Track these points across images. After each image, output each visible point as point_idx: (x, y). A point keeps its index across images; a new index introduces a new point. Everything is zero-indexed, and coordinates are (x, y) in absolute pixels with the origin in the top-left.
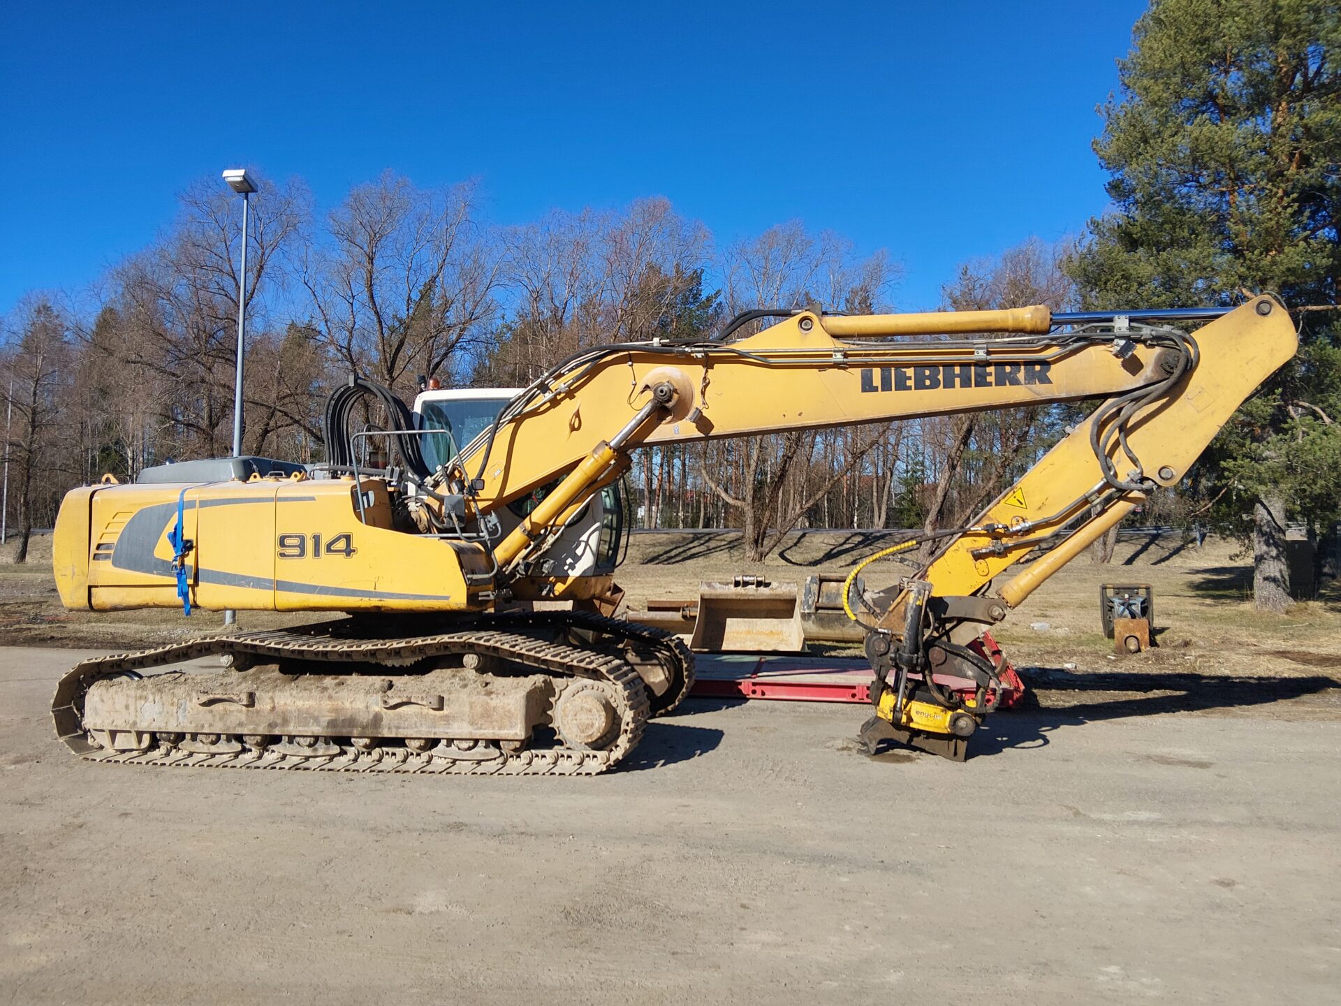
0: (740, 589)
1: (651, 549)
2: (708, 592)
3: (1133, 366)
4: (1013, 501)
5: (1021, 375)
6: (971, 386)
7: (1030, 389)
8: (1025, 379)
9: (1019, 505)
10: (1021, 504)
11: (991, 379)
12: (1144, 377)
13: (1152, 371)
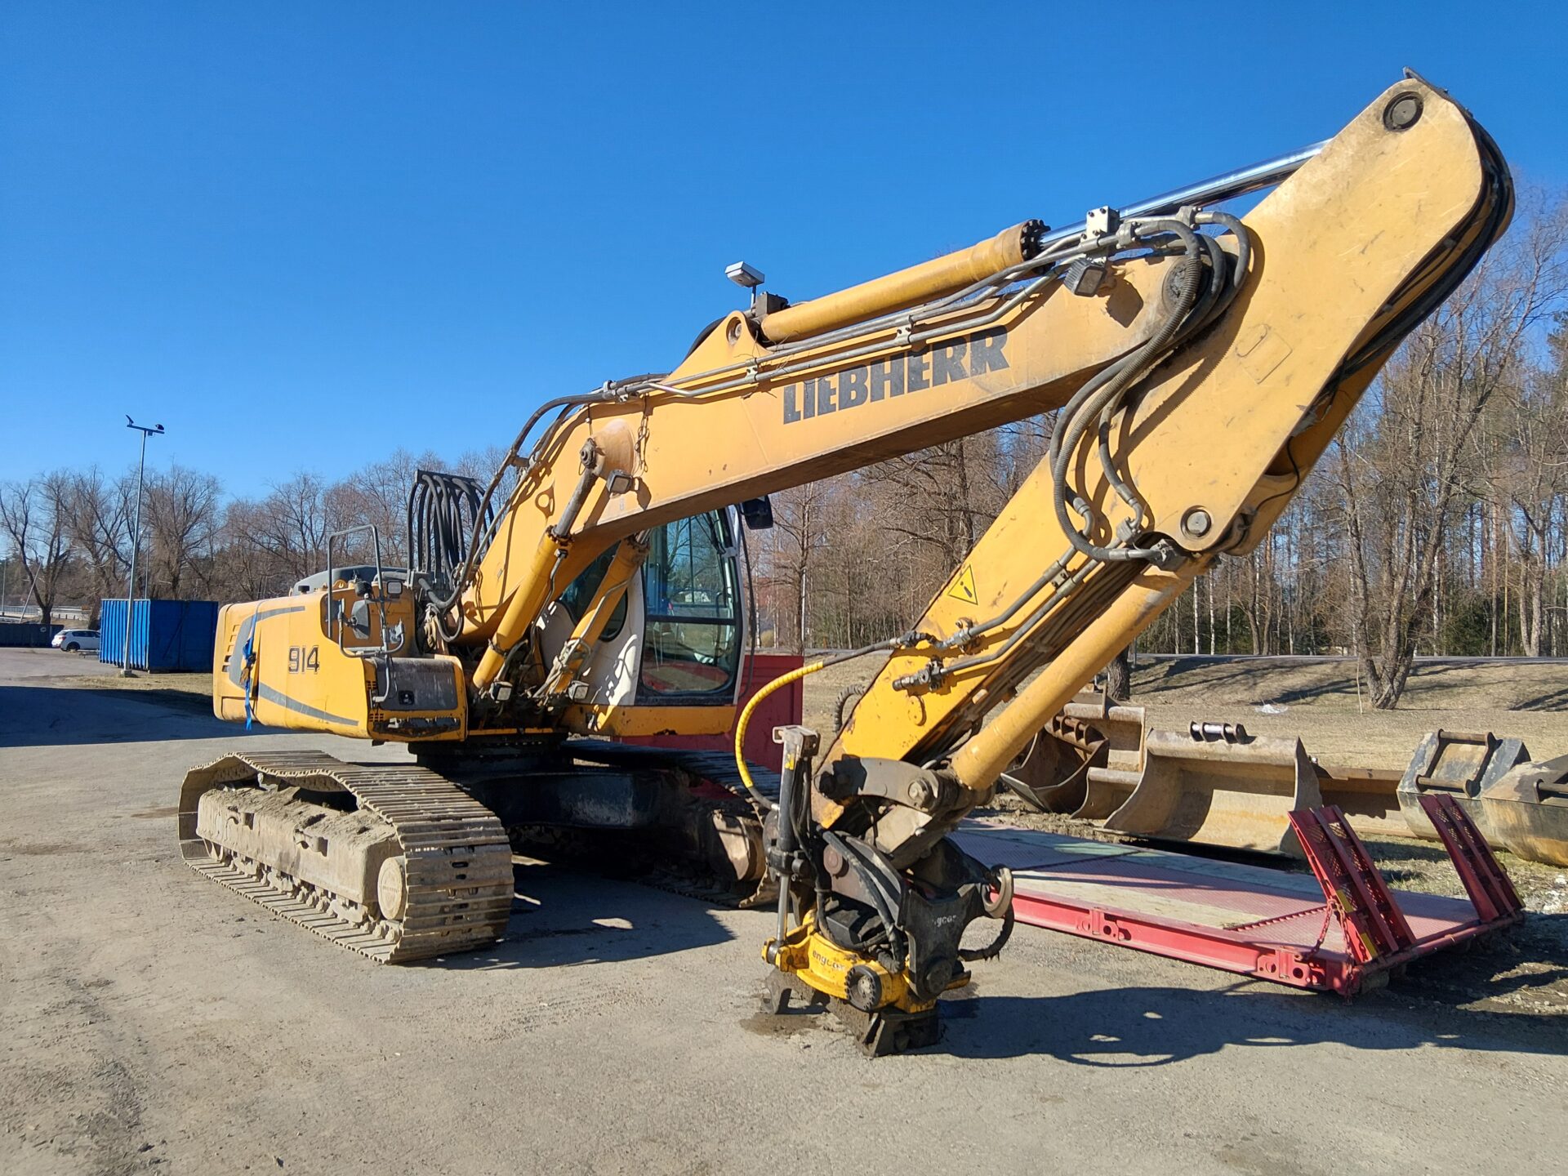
0: (1204, 745)
1: (1537, 688)
2: (1157, 746)
3: (1125, 305)
4: (958, 591)
5: (966, 361)
6: (903, 393)
7: (977, 383)
8: (972, 366)
9: (966, 597)
10: (970, 595)
11: (927, 375)
12: (1143, 326)
13: (1158, 310)
